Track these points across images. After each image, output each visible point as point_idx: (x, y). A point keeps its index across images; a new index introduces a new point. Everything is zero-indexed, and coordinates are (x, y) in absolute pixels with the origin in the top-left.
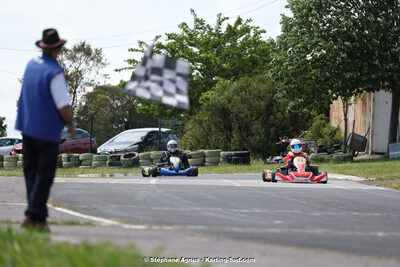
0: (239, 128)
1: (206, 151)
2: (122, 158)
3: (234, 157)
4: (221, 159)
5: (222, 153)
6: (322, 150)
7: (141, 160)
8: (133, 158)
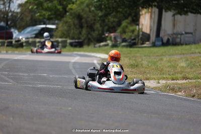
0: (87, 26)
1: (60, 40)
2: (14, 42)
3: (74, 44)
4: (68, 44)
5: (69, 41)
6: (124, 40)
7: (24, 44)
8: (20, 42)
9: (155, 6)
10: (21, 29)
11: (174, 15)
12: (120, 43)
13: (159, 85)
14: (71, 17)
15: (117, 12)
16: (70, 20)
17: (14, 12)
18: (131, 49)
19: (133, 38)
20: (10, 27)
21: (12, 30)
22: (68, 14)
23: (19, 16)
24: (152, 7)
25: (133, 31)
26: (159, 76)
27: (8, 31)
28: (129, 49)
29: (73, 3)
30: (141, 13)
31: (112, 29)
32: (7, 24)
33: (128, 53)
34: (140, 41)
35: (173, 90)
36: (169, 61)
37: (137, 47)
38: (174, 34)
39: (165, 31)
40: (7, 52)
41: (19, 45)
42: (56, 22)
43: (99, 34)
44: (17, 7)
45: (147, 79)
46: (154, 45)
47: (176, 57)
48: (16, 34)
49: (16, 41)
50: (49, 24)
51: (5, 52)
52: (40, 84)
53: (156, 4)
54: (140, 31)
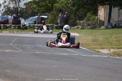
1: (49, 25)
2: (21, 26)
3: (58, 27)
4: (54, 28)
5: (55, 25)
6: (89, 25)
7: (28, 27)
8: (25, 26)
9: (107, 4)
10: (26, 18)
11: (119, 10)
12: (86, 27)
13: (110, 52)
14: (56, 11)
15: (84, 8)
16: (55, 13)
17: (21, 8)
18: (93, 30)
19: (94, 23)
20: (19, 17)
21: (21, 19)
22: (54, 9)
23: (25, 10)
24: (105, 5)
25: (94, 19)
26: (110, 47)
27: (18, 19)
28: (91, 30)
29: (57, 3)
30: (99, 9)
31: (81, 18)
32: (17, 15)
33: (91, 33)
34: (98, 25)
35: (118, 55)
36: (116, 38)
37: (96, 29)
38: (119, 21)
39: (113, 19)
40: (17, 32)
41: (25, 28)
42: (47, 14)
43: (73, 22)
44: (23, 5)
45: (103, 48)
46: (107, 28)
47: (120, 35)
48: (23, 21)
49: (23, 26)
50: (43, 15)
51: (16, 32)
52: (38, 51)
53: (108, 3)
54: (98, 19)
